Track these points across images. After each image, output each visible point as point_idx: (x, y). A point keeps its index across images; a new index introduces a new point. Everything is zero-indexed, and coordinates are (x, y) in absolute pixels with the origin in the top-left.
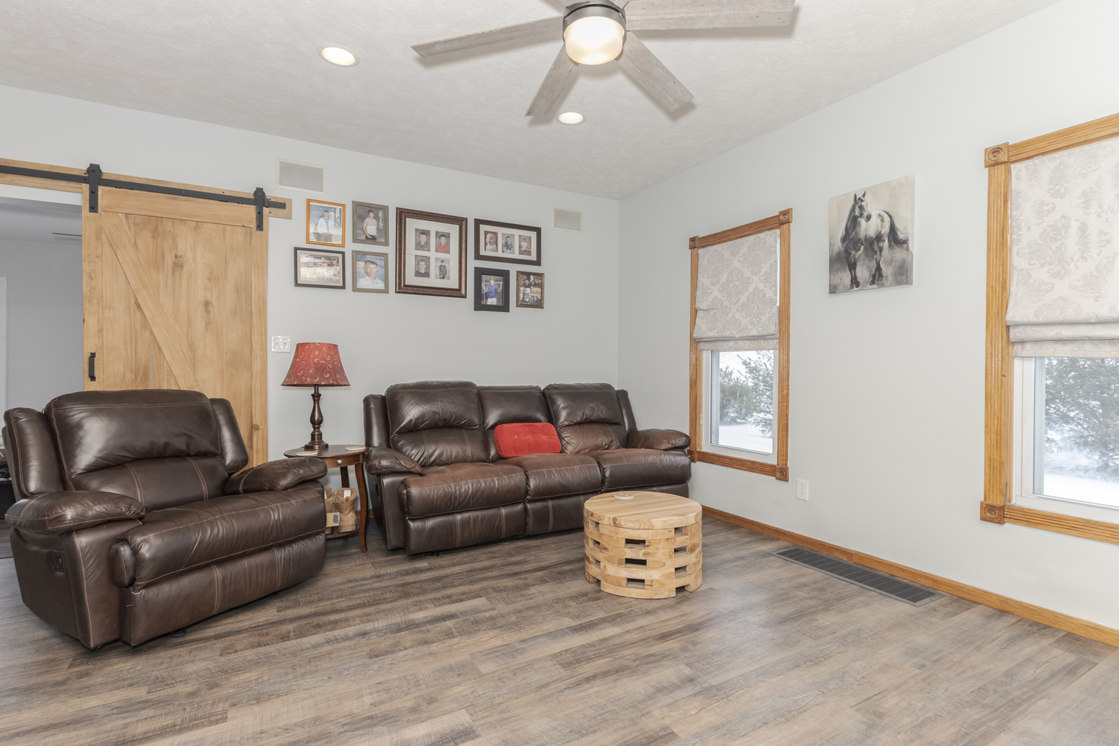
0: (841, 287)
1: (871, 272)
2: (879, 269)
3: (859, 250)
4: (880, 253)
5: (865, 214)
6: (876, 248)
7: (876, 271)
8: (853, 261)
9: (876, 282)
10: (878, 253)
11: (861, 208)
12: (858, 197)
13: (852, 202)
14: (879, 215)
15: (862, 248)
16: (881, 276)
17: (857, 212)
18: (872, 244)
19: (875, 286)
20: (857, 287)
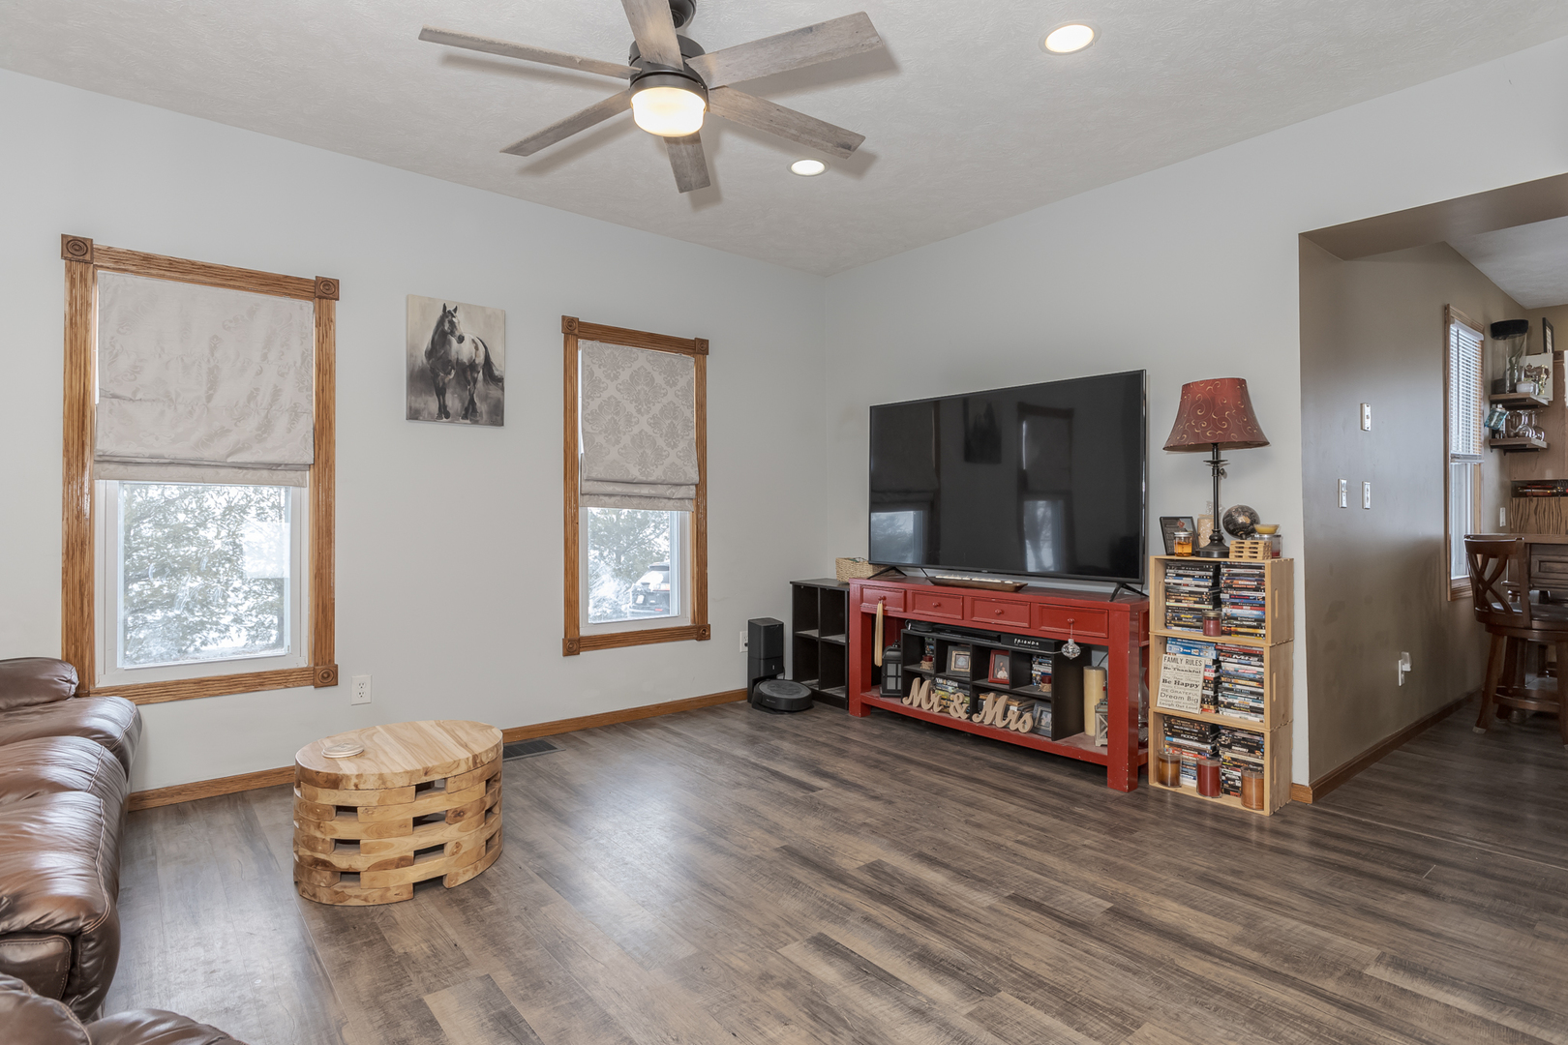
0: (425, 414)
1: (463, 404)
2: (472, 402)
3: (450, 374)
4: (474, 384)
5: (457, 334)
6: (470, 378)
7: (469, 405)
8: (441, 384)
9: (469, 417)
10: (472, 384)
11: (452, 324)
12: (448, 309)
13: (440, 313)
14: (473, 341)
15: (453, 372)
16: (475, 410)
17: (447, 326)
18: (466, 371)
19: (468, 421)
20: (447, 418)
